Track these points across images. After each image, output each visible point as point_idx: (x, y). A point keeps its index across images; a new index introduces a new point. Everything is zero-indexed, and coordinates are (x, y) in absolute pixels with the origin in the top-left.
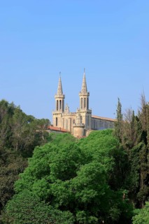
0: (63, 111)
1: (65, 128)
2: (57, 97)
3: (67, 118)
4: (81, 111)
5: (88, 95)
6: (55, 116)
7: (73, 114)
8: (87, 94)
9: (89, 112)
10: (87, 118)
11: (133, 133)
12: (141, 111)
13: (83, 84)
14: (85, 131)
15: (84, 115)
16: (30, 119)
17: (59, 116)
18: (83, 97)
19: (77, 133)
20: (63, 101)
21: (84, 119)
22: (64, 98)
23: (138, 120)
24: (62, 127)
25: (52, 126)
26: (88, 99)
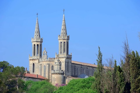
0: (41, 56)
1: (43, 75)
2: (34, 41)
3: (45, 63)
4: (60, 56)
5: (68, 39)
6: (31, 62)
7: (52, 60)
8: (66, 38)
9: (69, 58)
10: (67, 63)
11: (115, 86)
12: (124, 61)
13: (63, 27)
14: (64, 78)
15: (63, 60)
16: (4, 65)
17: (36, 62)
18: (62, 41)
19: (55, 80)
20: (41, 45)
21: (63, 65)
22: (41, 42)
23: (120, 70)
24: (39, 74)
25: (28, 72)
26: (67, 43)
